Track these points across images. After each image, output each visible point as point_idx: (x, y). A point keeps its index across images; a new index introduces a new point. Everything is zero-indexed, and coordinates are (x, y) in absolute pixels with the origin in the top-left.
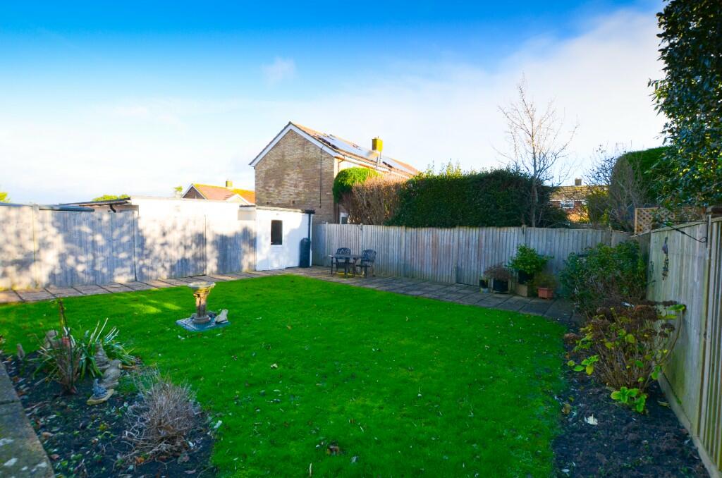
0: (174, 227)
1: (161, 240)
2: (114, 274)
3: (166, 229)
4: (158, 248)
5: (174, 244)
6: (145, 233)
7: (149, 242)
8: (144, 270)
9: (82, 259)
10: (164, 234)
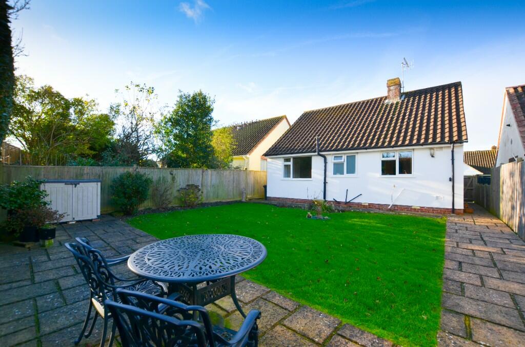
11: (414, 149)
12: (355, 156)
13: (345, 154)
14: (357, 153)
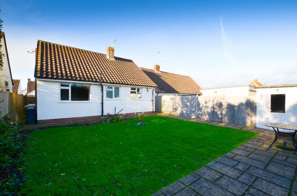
0: (209, 101)
1: (205, 105)
2: (191, 115)
3: (207, 101)
4: (204, 108)
5: (209, 107)
6: (200, 102)
7: (201, 106)
8: (200, 115)
9: (185, 109)
10: (206, 103)
11: (142, 88)
12: (119, 88)
13: (113, 86)
14: (120, 86)
